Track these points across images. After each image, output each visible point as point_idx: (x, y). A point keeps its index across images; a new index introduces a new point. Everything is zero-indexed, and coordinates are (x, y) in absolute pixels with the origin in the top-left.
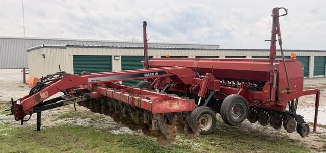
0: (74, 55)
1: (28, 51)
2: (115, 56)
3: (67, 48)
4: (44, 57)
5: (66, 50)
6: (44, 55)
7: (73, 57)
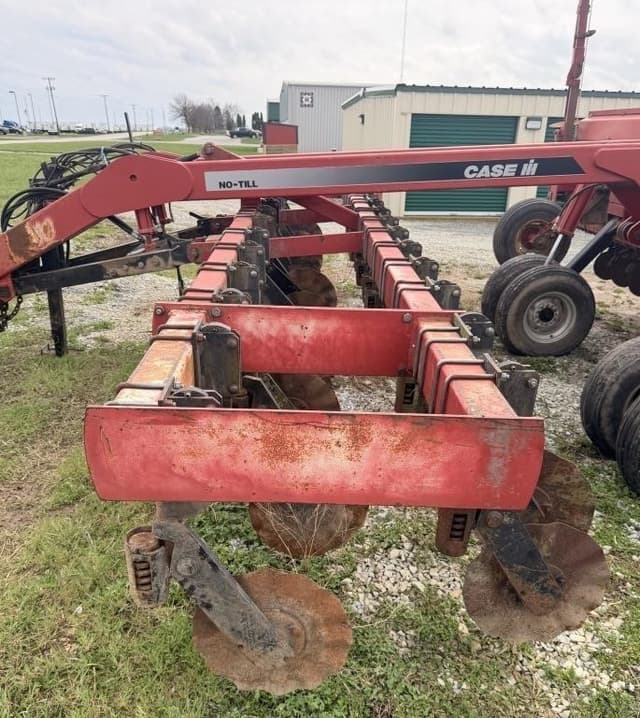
0: (413, 115)
1: (344, 107)
2: (528, 119)
3: (399, 93)
4: (363, 122)
5: (396, 99)
6: (362, 116)
7: (412, 120)
